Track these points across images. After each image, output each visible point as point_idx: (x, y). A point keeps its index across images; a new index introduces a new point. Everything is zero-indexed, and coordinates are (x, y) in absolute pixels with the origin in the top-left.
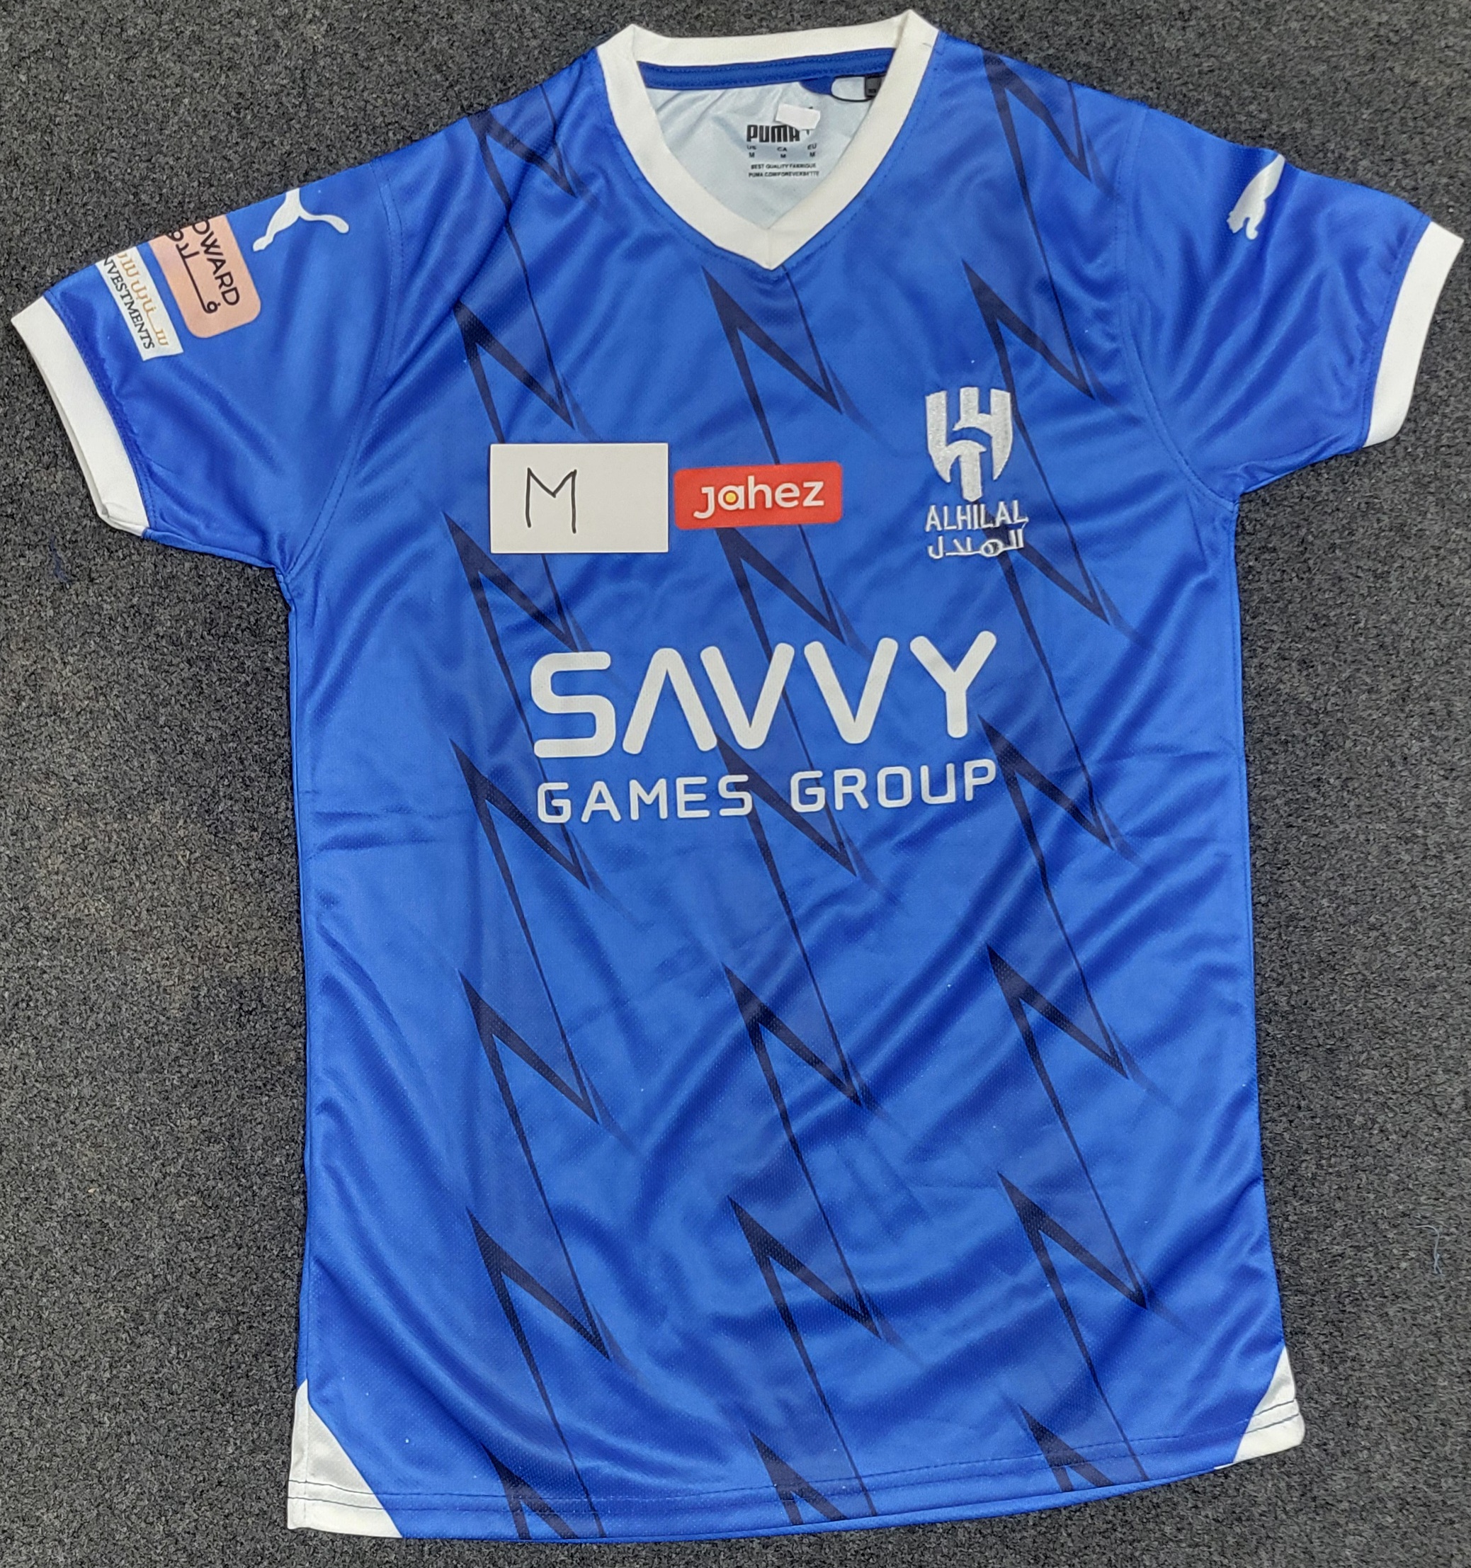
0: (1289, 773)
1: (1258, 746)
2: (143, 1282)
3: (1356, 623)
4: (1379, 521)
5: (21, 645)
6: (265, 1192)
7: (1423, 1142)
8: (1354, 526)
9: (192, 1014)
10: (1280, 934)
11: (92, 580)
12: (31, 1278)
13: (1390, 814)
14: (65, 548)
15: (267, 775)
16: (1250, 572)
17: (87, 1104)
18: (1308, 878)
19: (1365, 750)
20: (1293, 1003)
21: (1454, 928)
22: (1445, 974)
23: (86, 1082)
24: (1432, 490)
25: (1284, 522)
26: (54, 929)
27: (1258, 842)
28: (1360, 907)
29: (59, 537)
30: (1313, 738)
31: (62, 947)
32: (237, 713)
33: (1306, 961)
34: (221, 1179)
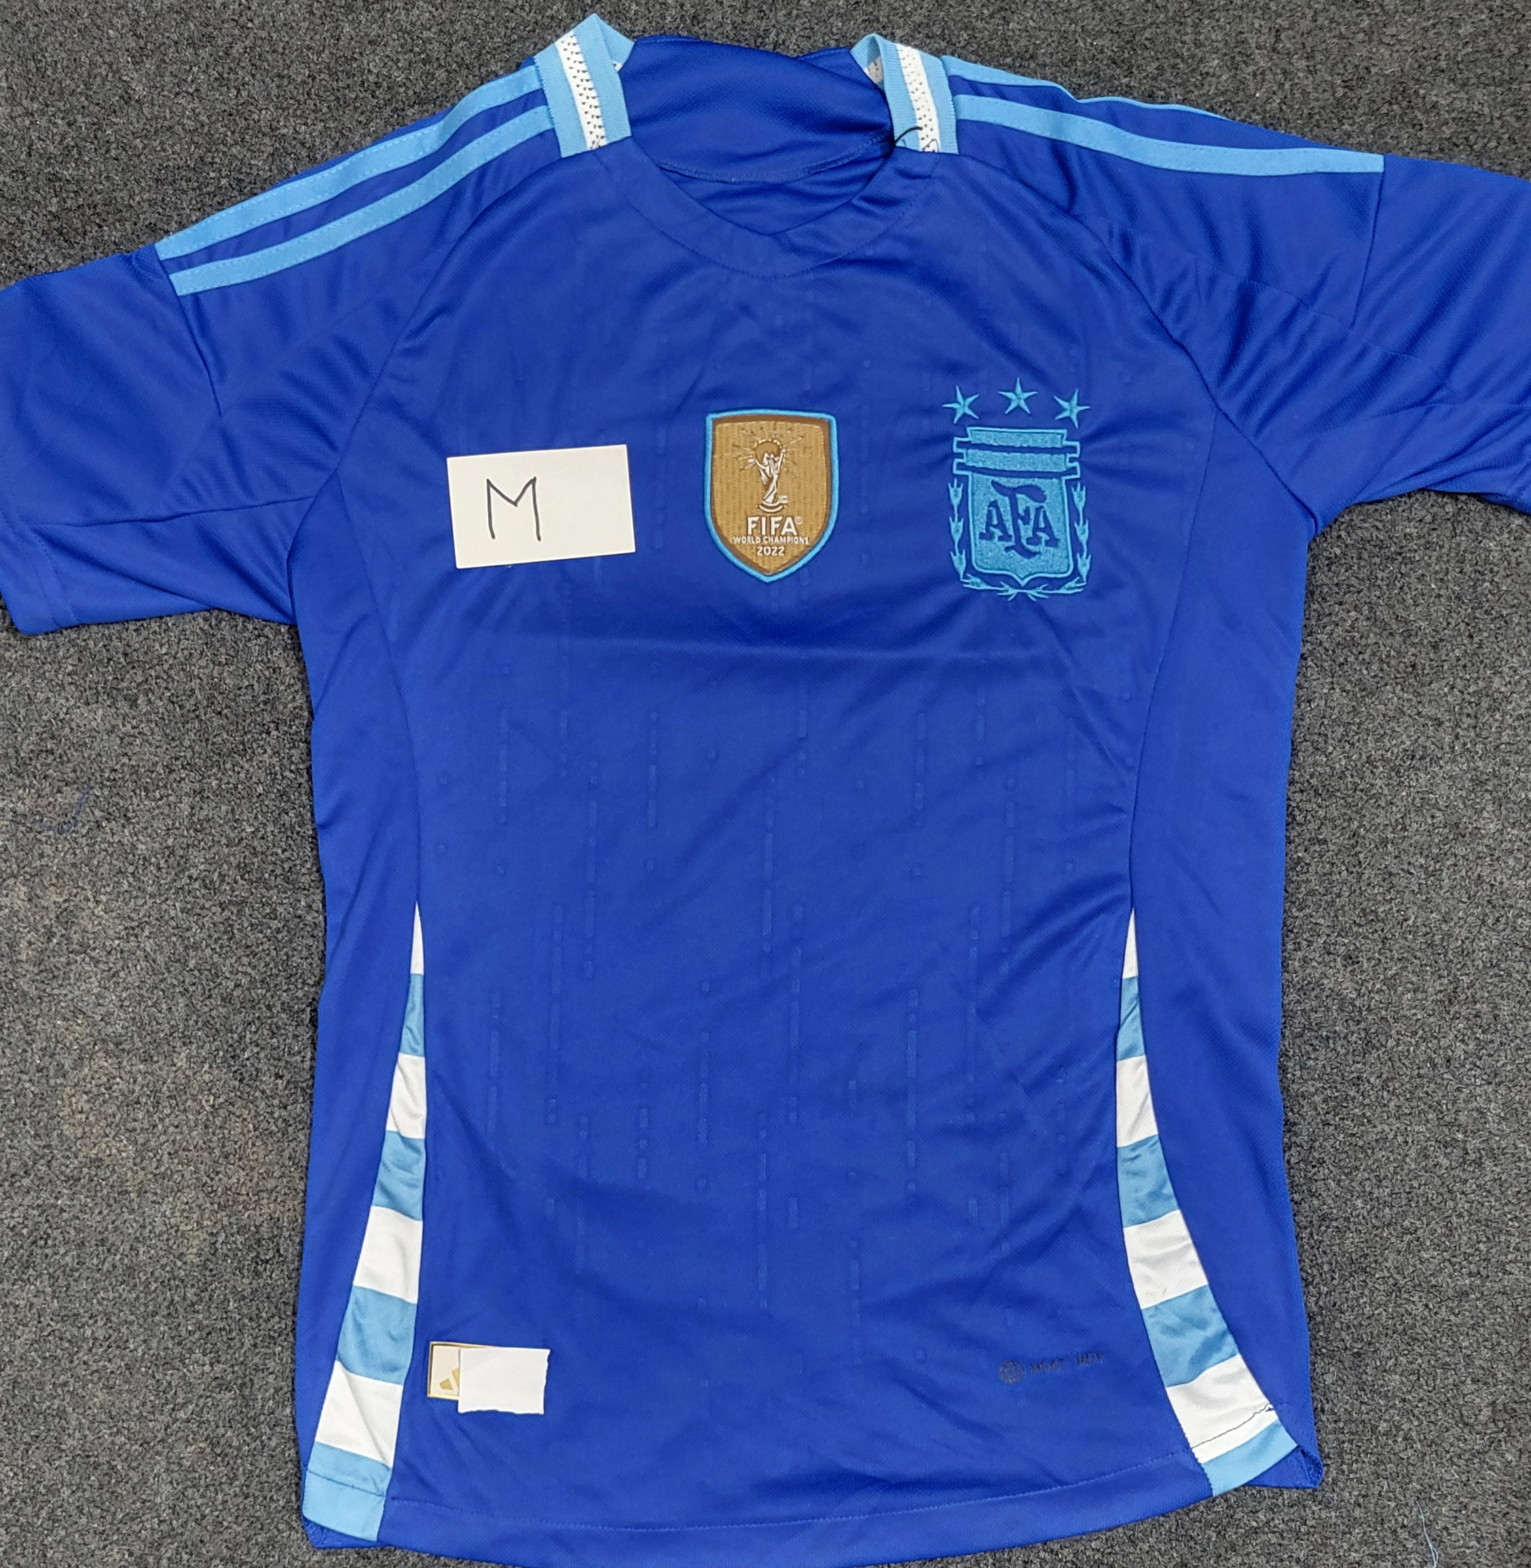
0: (1329, 1070)
1: (1298, 1041)
2: (148, 1526)
3: (1406, 920)
4: (1433, 817)
5: (54, 881)
6: (273, 1443)
7: (1448, 1452)
8: (1408, 822)
9: (208, 1260)
10: (1311, 1234)
11: (128, 819)
12: (37, 1516)
13: (1430, 1116)
14: (102, 786)
15: (294, 1023)
16: (1298, 863)
17: (101, 1345)
18: (1343, 1177)
19: (1408, 1050)
20: (1321, 1303)
21: (1491, 1237)
22: (1478, 1282)
23: (100, 1323)
24: (1489, 788)
25: (1336, 814)
26: (75, 1168)
27: (1294, 1139)
28: (1395, 1210)
29: (97, 775)
30: (1355, 1035)
31: (83, 1187)
32: (267, 959)
33: (1337, 1262)
34: (231, 1427)
